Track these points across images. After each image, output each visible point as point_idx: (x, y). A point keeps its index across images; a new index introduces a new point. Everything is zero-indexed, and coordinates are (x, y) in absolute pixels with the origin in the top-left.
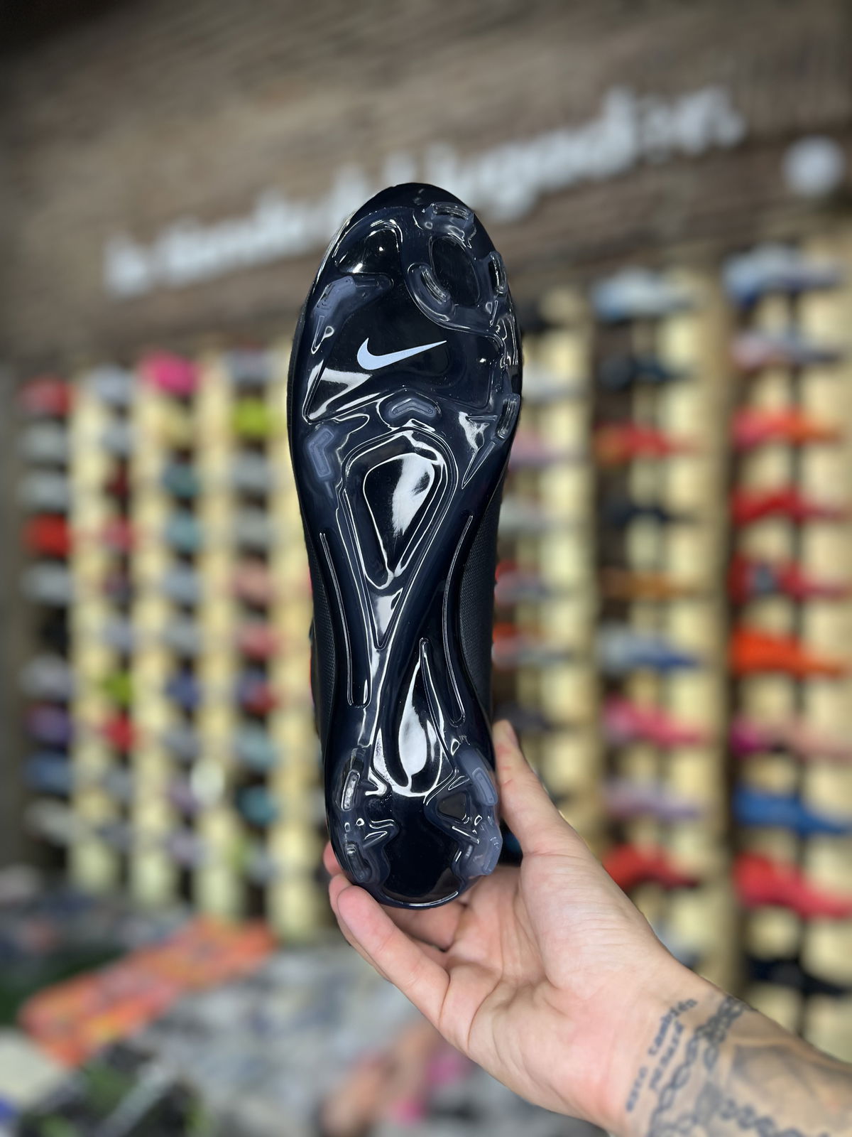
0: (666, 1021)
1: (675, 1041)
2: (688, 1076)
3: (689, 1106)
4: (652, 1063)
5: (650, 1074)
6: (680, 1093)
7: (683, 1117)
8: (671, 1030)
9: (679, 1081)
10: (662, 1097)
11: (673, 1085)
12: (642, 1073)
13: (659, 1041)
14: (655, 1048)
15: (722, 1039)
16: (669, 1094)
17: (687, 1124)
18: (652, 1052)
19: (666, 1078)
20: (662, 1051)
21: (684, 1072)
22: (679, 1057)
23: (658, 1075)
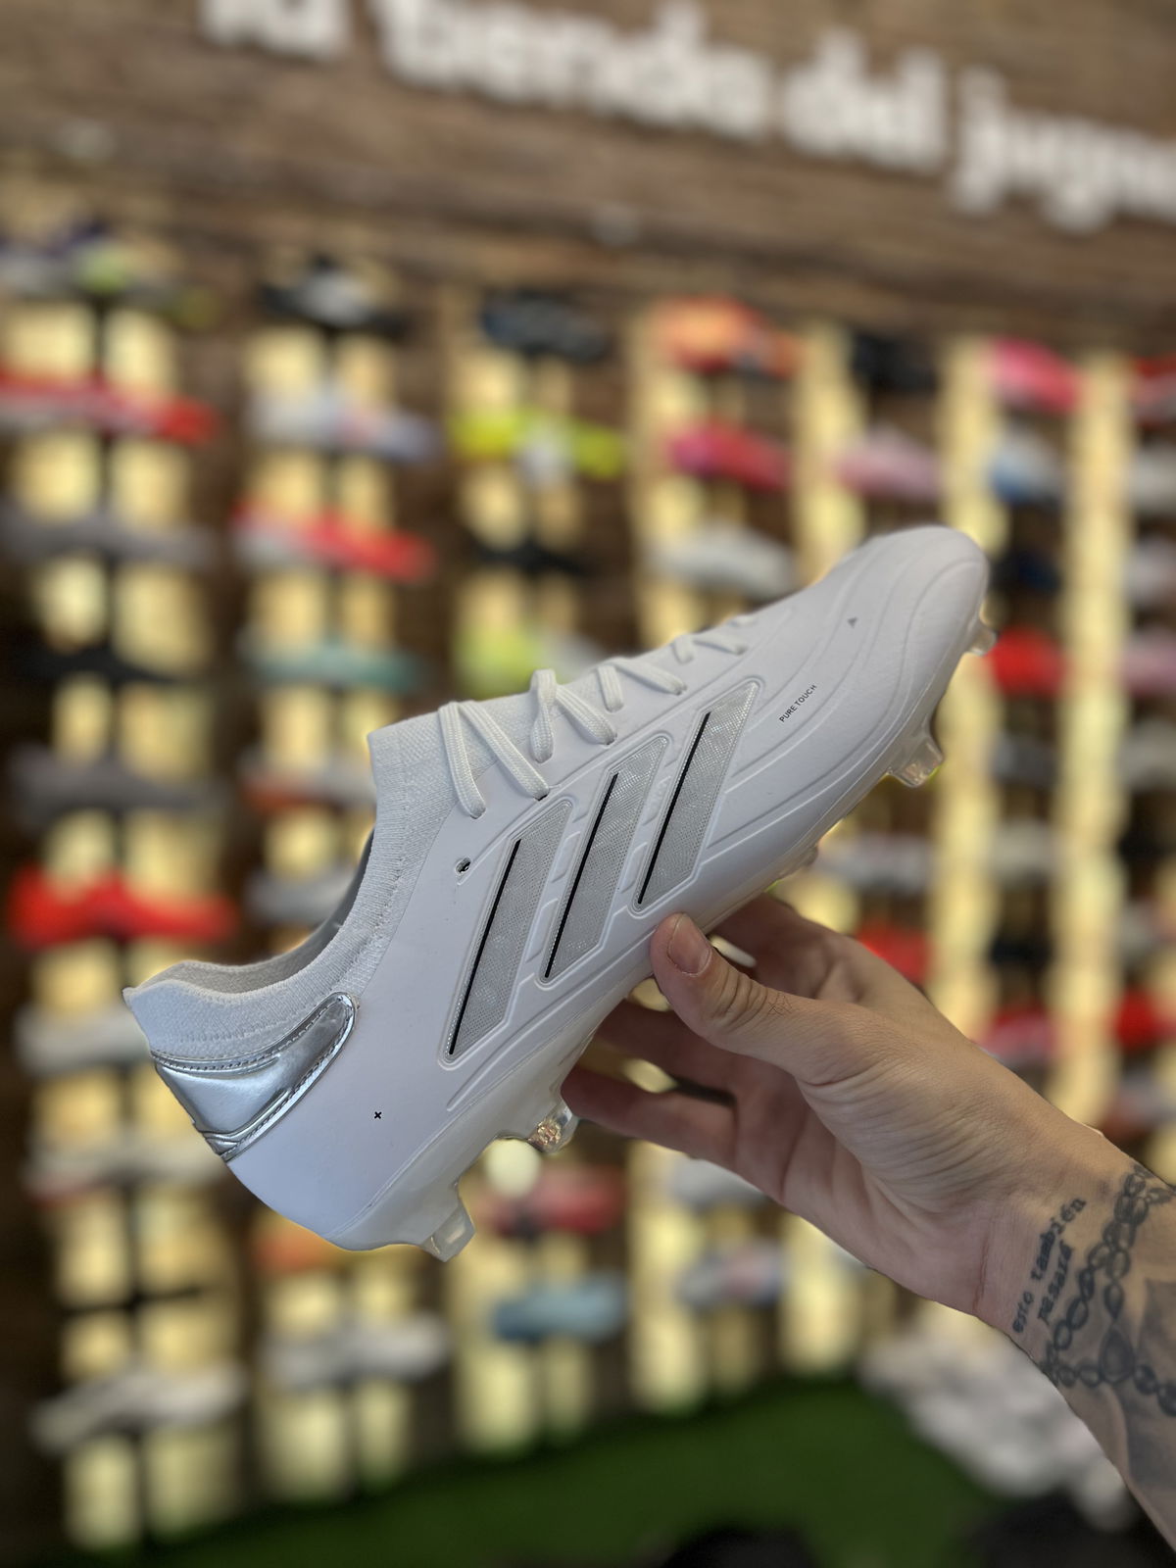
0: (1048, 1240)
1: (1063, 1266)
2: (1086, 1314)
3: (1094, 1356)
4: (1040, 1290)
5: (1037, 1304)
6: (1078, 1335)
7: (1085, 1366)
8: (1055, 1253)
9: (1075, 1320)
10: (1056, 1334)
11: (1070, 1323)
12: (1028, 1299)
13: (1042, 1262)
14: (1038, 1272)
15: (1126, 1268)
16: (1064, 1333)
17: (1094, 1377)
18: (1034, 1275)
19: (1059, 1311)
20: (1050, 1276)
21: (1081, 1307)
22: (1071, 1289)
23: (1047, 1308)
